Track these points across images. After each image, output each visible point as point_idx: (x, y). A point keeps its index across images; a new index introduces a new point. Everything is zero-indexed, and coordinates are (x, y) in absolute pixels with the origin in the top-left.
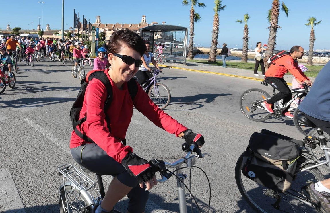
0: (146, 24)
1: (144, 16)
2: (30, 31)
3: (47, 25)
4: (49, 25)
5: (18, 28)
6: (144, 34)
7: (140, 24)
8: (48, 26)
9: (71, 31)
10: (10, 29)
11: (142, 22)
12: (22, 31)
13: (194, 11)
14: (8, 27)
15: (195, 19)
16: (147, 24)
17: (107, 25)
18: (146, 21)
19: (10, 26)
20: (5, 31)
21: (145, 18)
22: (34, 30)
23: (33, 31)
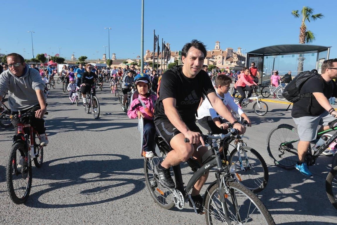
0: (219, 51)
1: (217, 42)
2: (96, 61)
3: (113, 54)
4: (115, 54)
5: (84, 57)
6: (251, 59)
7: (213, 51)
8: (114, 56)
9: (139, 60)
10: (74, 59)
11: (216, 48)
12: (87, 61)
13: (305, 28)
14: (72, 57)
15: (306, 38)
16: (221, 50)
17: (177, 53)
18: (219, 47)
19: (74, 56)
20: (70, 61)
21: (218, 44)
22: (100, 59)
23: (98, 61)
